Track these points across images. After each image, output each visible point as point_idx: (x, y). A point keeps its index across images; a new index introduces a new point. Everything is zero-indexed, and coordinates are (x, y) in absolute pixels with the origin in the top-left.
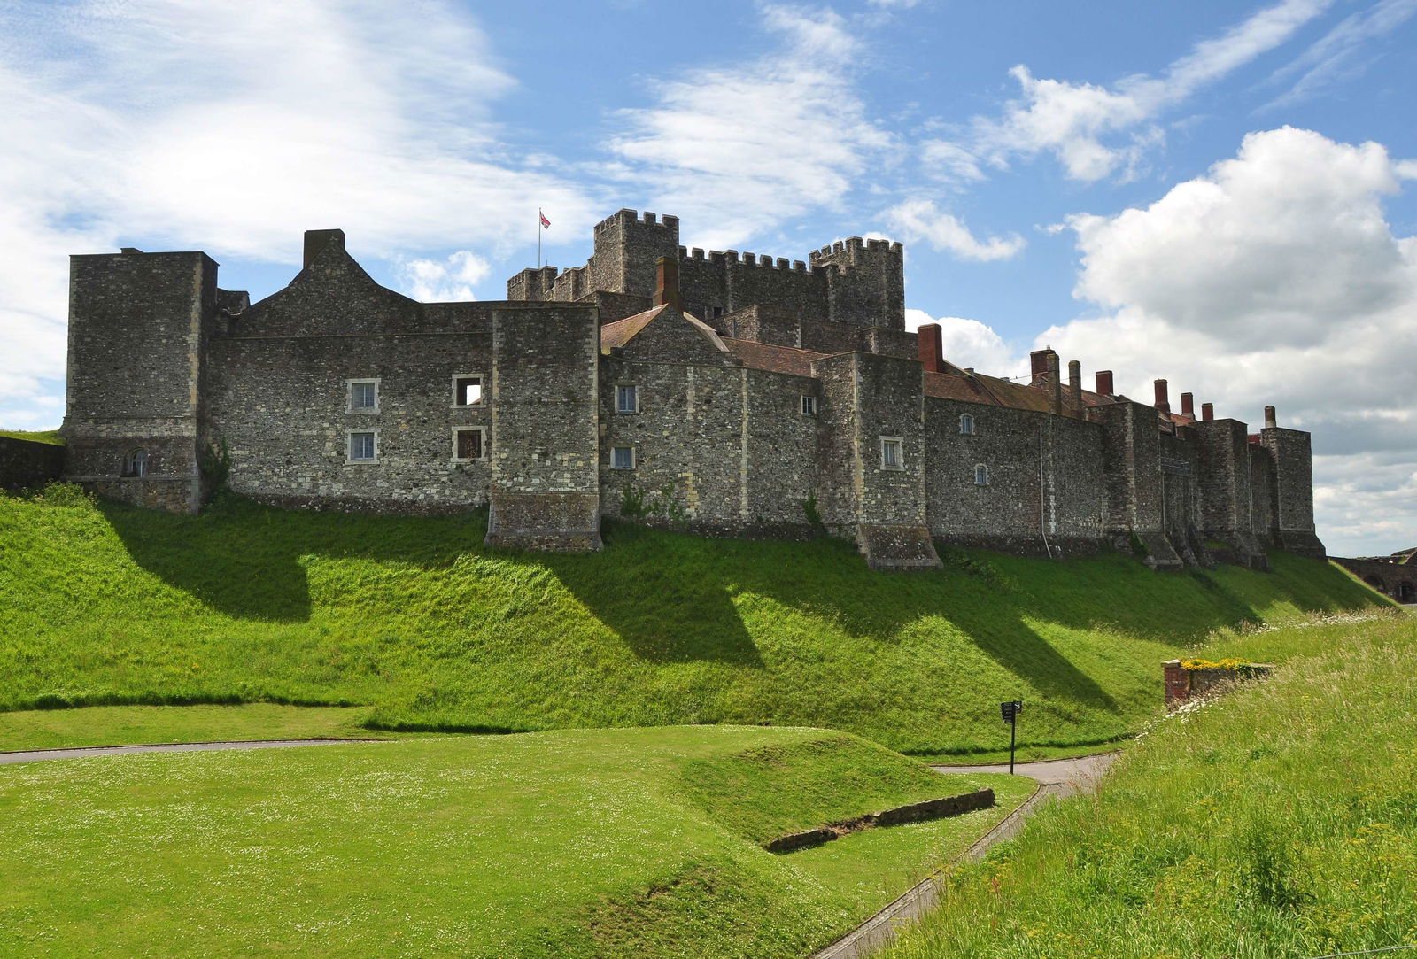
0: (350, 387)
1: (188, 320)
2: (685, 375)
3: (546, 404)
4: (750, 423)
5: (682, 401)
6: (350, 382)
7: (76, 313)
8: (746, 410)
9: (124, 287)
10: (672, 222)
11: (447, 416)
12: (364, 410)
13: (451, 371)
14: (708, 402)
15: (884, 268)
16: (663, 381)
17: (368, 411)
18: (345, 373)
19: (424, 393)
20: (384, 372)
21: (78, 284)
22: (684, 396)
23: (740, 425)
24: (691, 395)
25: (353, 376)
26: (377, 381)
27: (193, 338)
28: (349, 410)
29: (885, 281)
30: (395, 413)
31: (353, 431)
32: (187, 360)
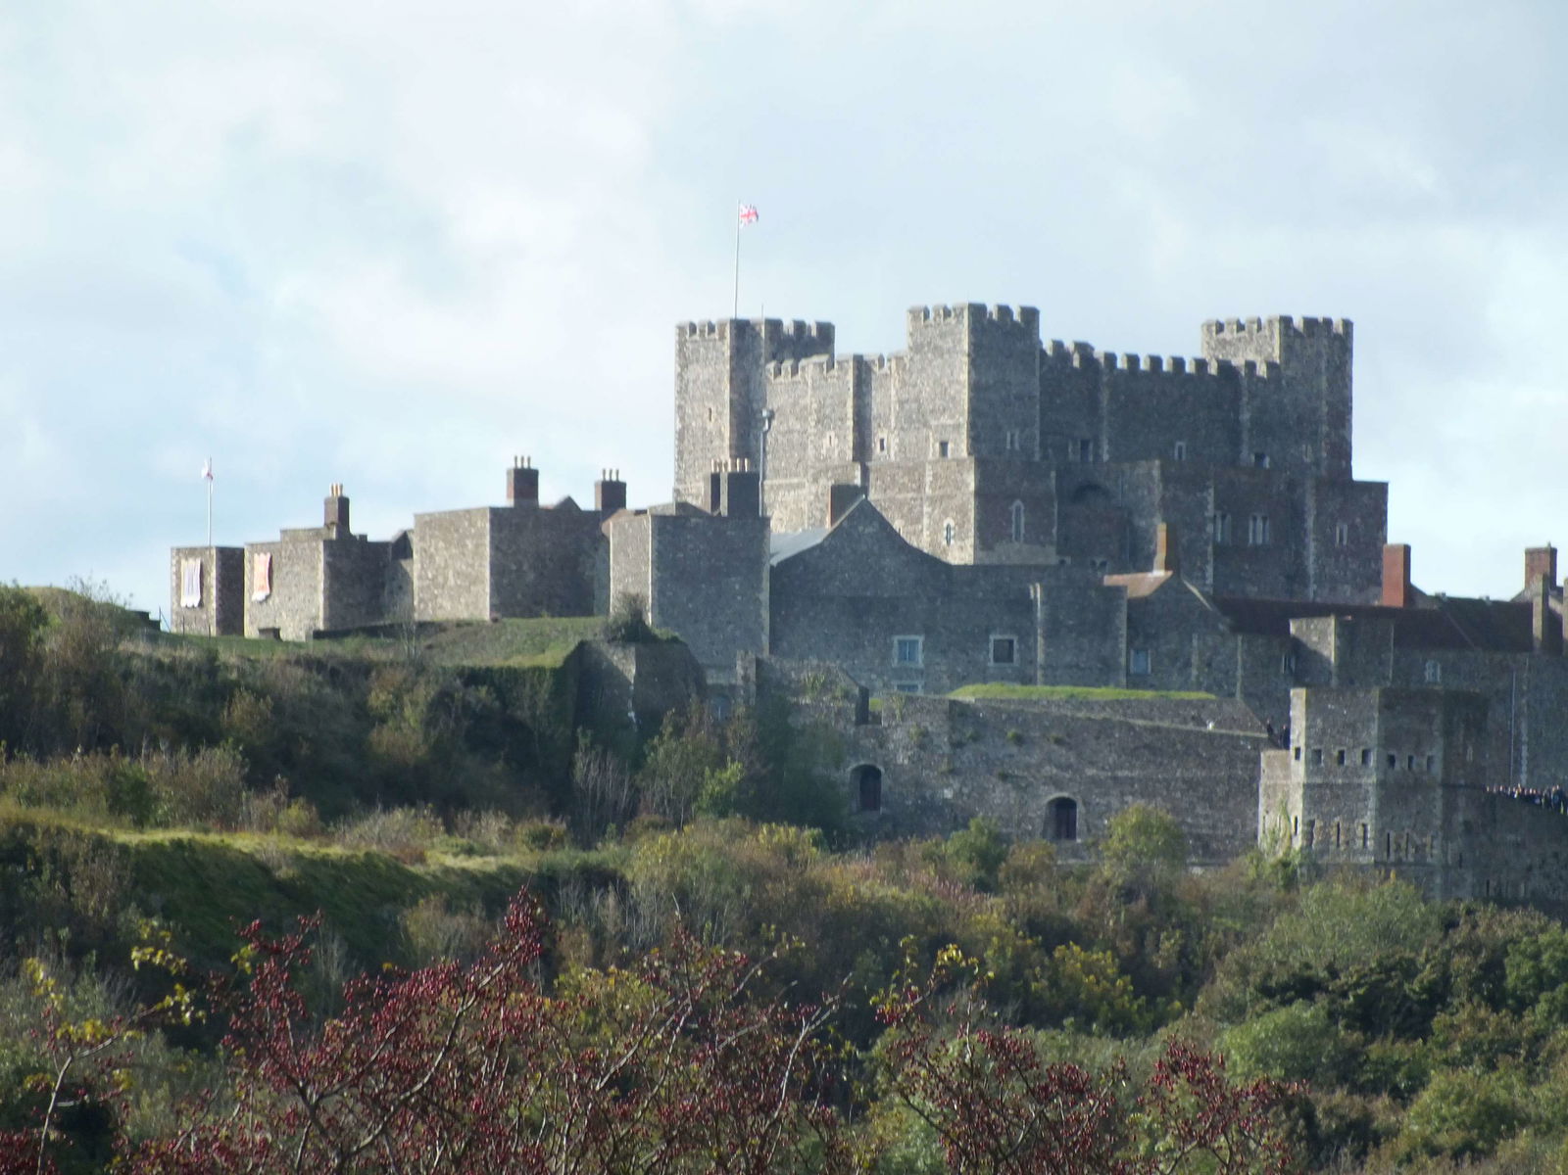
0: (896, 643)
1: (760, 580)
2: (1191, 641)
3: (1083, 669)
4: (1243, 683)
5: (1188, 664)
6: (896, 639)
7: (658, 569)
8: (1239, 673)
9: (701, 547)
10: (1031, 315)
11: (984, 672)
12: (907, 664)
13: (987, 632)
14: (1209, 665)
15: (1323, 365)
16: (1173, 646)
17: (912, 665)
18: (891, 630)
19: (964, 651)
20: (928, 631)
21: (660, 542)
22: (1189, 659)
23: (1235, 685)
24: (1195, 659)
25: (898, 633)
26: (921, 639)
27: (765, 596)
28: (895, 663)
29: (1324, 385)
30: (937, 668)
31: (899, 683)
32: (760, 616)
